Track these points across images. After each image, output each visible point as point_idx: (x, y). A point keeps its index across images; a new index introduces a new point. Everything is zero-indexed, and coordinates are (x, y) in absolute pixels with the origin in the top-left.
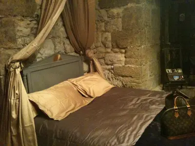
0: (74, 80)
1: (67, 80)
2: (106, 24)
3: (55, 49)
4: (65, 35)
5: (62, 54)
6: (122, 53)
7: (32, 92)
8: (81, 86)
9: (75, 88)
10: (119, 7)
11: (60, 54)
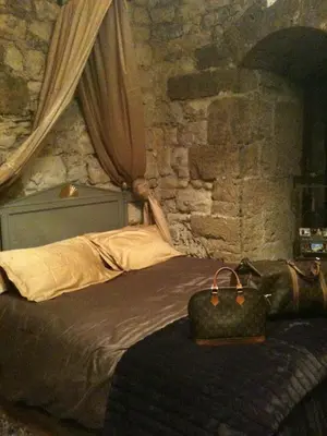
0: (95, 236)
1: (81, 234)
2: (180, 131)
3: (67, 175)
4: (90, 150)
5: (81, 186)
6: (207, 189)
7: (10, 249)
8: (107, 247)
9: (94, 251)
10: (204, 97)
11: (75, 185)
